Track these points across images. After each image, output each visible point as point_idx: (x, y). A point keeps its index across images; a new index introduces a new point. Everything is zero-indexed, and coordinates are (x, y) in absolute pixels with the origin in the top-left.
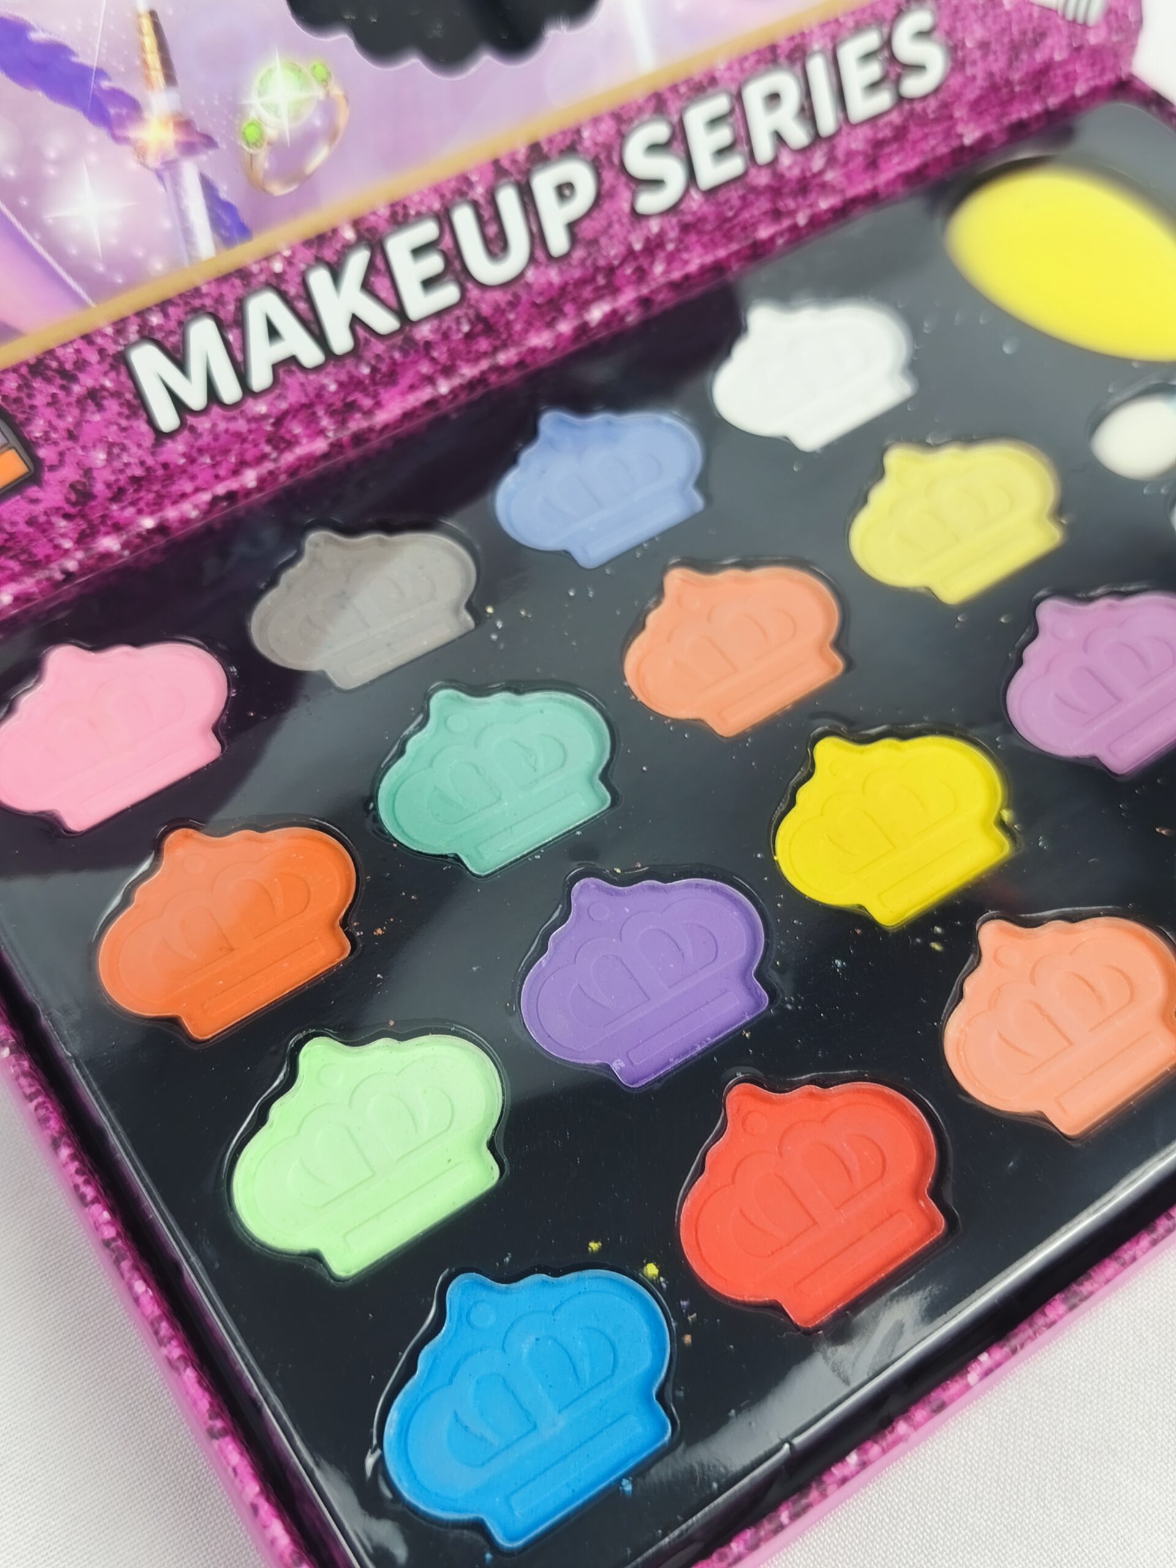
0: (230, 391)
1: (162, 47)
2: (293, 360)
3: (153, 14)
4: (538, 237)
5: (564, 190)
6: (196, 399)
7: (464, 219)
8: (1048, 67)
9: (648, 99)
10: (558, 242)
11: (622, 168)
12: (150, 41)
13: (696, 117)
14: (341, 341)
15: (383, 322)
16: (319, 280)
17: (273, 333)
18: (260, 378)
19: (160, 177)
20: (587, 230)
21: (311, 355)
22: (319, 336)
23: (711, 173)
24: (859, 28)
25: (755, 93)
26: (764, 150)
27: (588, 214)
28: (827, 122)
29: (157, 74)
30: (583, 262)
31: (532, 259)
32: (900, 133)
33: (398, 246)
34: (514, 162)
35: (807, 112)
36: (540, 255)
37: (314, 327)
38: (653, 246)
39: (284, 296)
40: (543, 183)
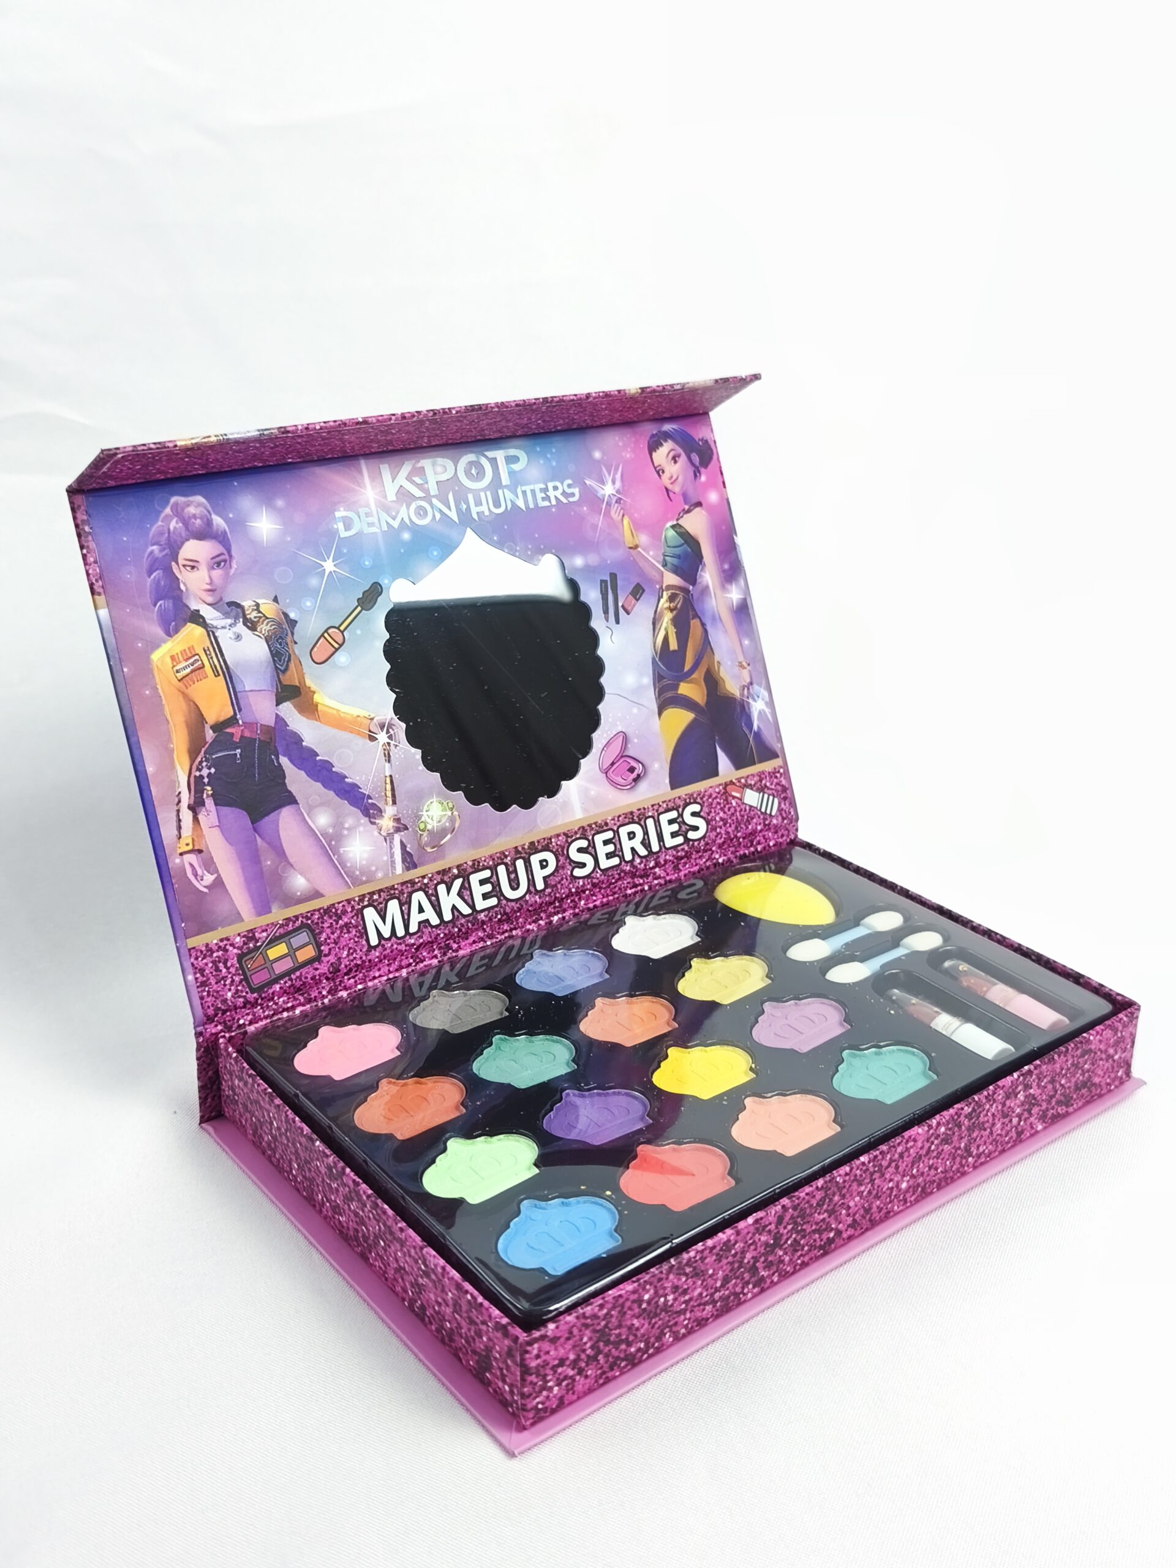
0: (400, 932)
1: (393, 789)
2: (427, 921)
3: (391, 776)
4: (531, 882)
5: (544, 864)
6: (386, 933)
7: (501, 869)
8: (754, 833)
9: (579, 829)
10: (540, 885)
11: (568, 856)
12: (389, 787)
13: (599, 839)
14: (448, 916)
15: (466, 910)
16: (442, 889)
17: (421, 910)
18: (413, 928)
19: (386, 840)
20: (552, 881)
21: (435, 921)
22: (440, 914)
23: (605, 863)
24: (667, 810)
25: (624, 831)
26: (628, 856)
27: (552, 874)
28: (655, 847)
29: (390, 800)
30: (550, 894)
31: (528, 891)
32: (688, 856)
33: (475, 879)
34: (523, 848)
35: (646, 843)
36: (532, 889)
37: (437, 908)
38: (580, 892)
39: (426, 893)
40: (535, 859)
